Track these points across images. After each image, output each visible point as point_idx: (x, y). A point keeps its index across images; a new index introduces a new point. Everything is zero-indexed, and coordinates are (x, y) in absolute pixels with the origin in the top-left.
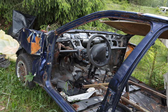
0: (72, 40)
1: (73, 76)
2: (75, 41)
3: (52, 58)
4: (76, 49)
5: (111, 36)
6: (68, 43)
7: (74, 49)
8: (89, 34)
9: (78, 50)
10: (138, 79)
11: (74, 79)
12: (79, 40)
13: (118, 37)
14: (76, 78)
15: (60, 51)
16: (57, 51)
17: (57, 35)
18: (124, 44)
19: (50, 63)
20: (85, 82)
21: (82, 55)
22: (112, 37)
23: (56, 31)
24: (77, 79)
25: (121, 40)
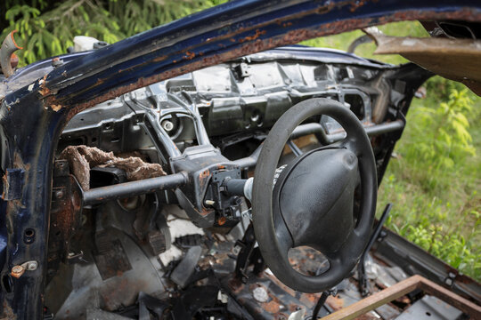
0: (156, 115)
1: (164, 269)
2: (174, 114)
3: (39, 237)
4: (178, 170)
5: (337, 69)
6: (136, 128)
7: (170, 173)
8: (238, 70)
9: (191, 176)
10: (449, 261)
11: (169, 281)
12: (194, 110)
13: (369, 74)
14: (180, 279)
15: (89, 194)
16: (66, 196)
17: (57, 109)
18: (390, 104)
19: (33, 264)
20: (224, 301)
21: (217, 203)
22: (342, 75)
23: (47, 85)
24: (181, 284)
25: (377, 87)
